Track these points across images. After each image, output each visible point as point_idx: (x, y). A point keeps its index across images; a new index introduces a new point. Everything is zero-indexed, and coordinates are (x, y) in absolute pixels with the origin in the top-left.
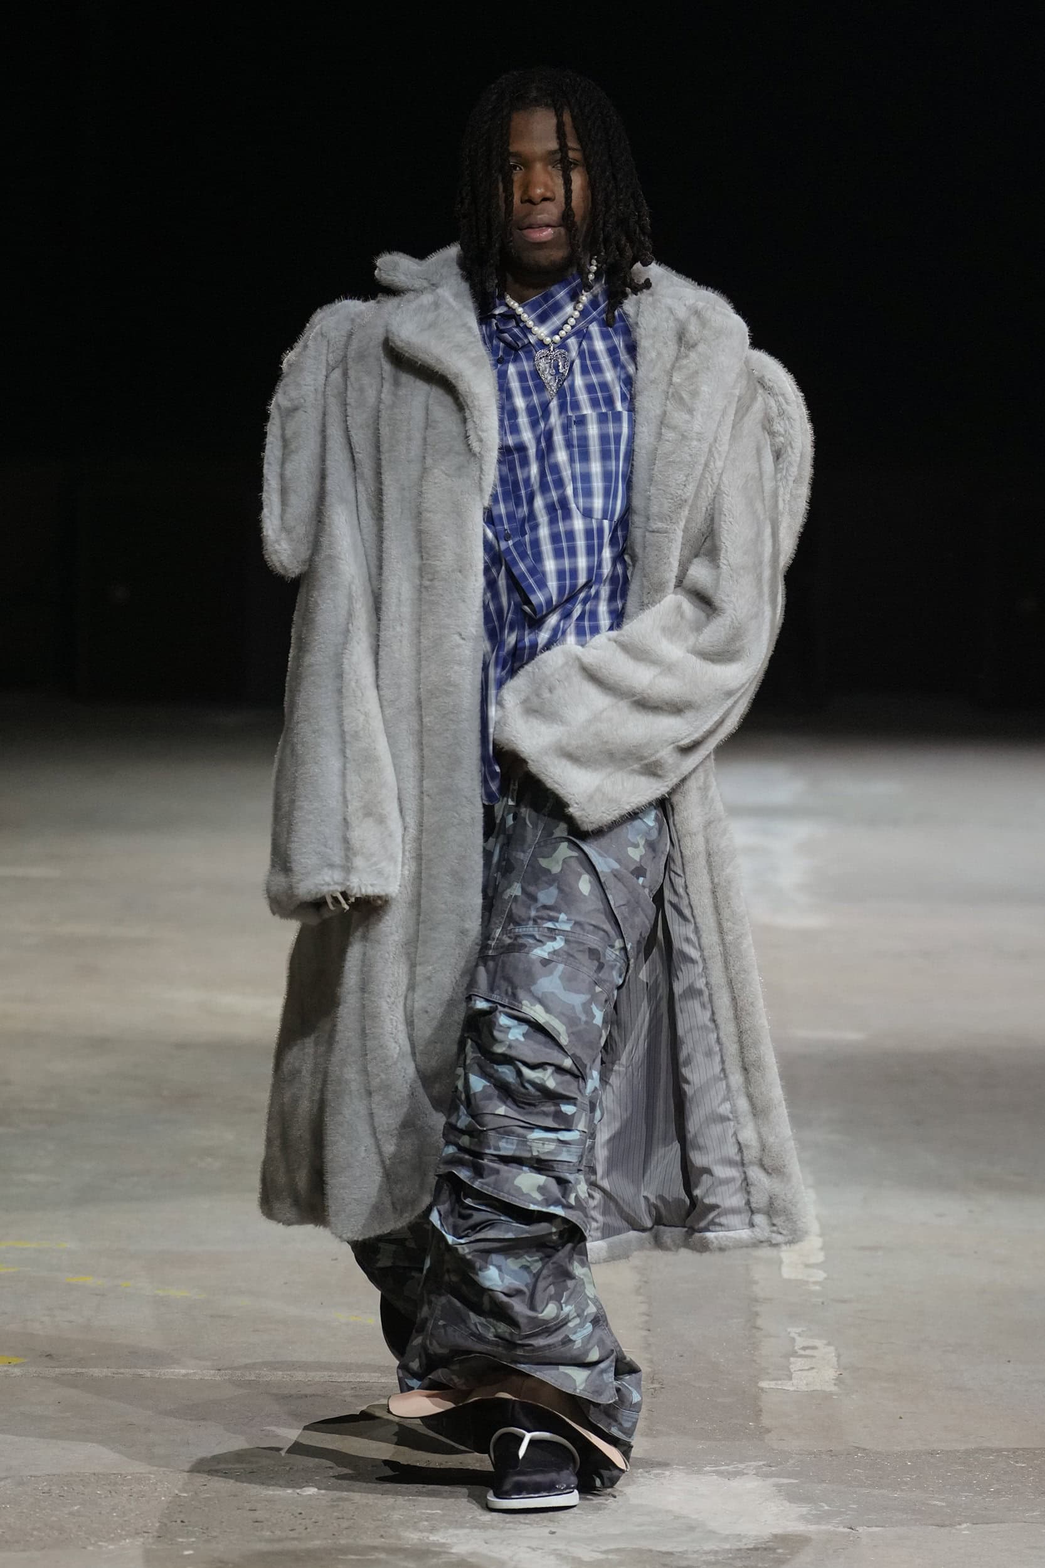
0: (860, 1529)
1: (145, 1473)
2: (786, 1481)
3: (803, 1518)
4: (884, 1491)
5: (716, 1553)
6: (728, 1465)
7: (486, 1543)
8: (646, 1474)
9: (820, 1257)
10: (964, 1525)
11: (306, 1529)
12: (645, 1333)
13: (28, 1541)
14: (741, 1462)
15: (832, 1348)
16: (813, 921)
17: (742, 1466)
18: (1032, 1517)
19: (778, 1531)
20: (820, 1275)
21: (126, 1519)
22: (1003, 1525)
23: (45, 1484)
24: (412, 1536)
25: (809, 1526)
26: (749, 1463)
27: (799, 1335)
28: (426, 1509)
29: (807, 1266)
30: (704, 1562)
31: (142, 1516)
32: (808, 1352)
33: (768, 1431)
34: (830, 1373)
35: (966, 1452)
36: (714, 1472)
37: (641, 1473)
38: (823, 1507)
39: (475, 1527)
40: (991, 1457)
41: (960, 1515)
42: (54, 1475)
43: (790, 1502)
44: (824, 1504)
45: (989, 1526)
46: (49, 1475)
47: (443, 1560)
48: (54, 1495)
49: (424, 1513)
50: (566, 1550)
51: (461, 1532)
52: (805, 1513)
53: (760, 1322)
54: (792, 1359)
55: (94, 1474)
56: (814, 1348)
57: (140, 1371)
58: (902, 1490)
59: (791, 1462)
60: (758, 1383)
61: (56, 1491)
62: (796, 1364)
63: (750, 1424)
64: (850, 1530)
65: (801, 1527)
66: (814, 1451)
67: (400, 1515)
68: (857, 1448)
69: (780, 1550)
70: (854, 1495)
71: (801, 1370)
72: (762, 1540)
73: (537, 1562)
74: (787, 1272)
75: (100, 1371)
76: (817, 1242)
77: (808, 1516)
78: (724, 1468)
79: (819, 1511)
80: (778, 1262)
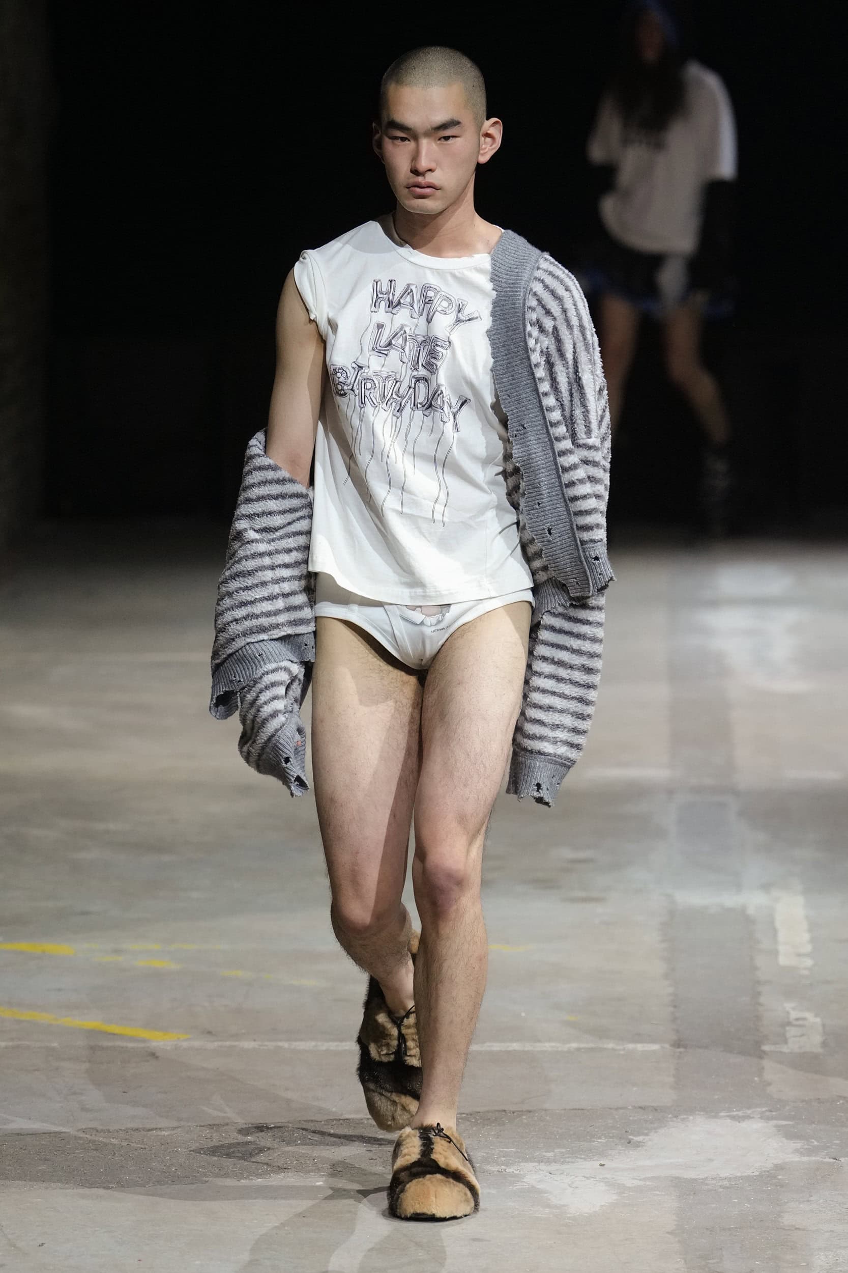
0: (843, 1160)
1: (285, 1123)
2: (784, 1123)
3: (797, 1151)
5: (730, 1179)
6: (737, 1111)
7: (551, 1174)
8: (675, 1119)
9: (808, 948)
12: (671, 1009)
13: (195, 1176)
14: (749, 1108)
15: (818, 1019)
16: (799, 686)
17: (749, 1112)
19: (776, 1162)
20: (809, 962)
21: (271, 1158)
23: (208, 1131)
24: (493, 1169)
25: (803, 1158)
26: (754, 1110)
27: (794, 1009)
28: (503, 1148)
29: (799, 955)
30: (721, 1186)
31: (283, 1155)
32: (800, 1022)
33: (769, 1084)
34: (817, 1039)
36: (728, 1116)
37: (671, 1118)
38: (813, 1142)
39: (542, 1162)
42: (214, 1125)
43: (787, 1139)
44: (813, 1140)
46: (210, 1125)
47: (517, 1187)
48: (214, 1140)
49: (500, 1151)
50: (613, 1178)
51: (530, 1165)
52: (799, 1147)
53: (762, 1000)
54: (787, 1028)
55: (246, 1124)
56: (804, 1019)
57: (280, 1044)
59: (787, 1108)
60: (760, 1047)
62: (791, 1032)
63: (756, 1079)
64: (834, 1160)
65: (796, 1158)
66: (806, 1099)
67: (483, 1153)
68: (840, 1097)
69: (780, 1177)
70: (838, 1134)
71: (795, 1036)
72: (766, 1169)
73: (590, 1188)
74: (783, 960)
75: (248, 1045)
76: (806, 936)
77: (802, 1150)
78: (735, 1113)
79: (810, 1146)
80: (775, 953)
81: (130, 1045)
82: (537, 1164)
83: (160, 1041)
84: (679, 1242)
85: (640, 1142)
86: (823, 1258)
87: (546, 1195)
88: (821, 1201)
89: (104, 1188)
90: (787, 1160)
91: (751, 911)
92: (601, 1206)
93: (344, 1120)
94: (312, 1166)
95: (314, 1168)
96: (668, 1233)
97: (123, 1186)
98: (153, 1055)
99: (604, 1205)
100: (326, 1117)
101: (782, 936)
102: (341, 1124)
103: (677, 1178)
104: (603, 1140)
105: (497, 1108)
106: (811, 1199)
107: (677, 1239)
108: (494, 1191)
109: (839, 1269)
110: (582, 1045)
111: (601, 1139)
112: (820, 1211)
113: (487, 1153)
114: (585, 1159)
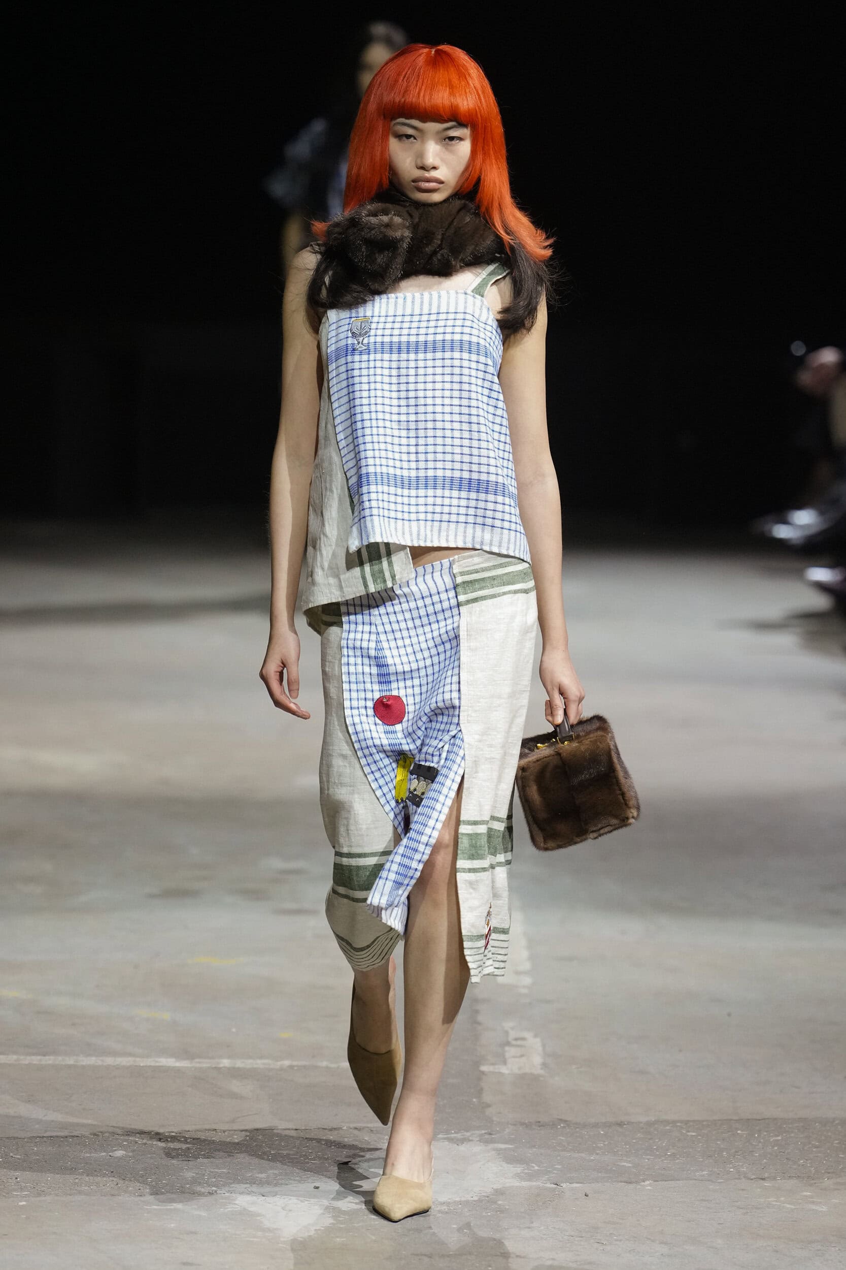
0: (564, 1185)
2: (503, 1146)
3: (517, 1176)
4: (583, 1155)
5: (448, 1204)
6: (455, 1133)
7: (263, 1196)
9: (527, 966)
10: (647, 1182)
11: (117, 1184)
14: (467, 1131)
15: (538, 1040)
17: (468, 1134)
18: (703, 1175)
19: (497, 1186)
20: (527, 980)
22: (678, 1182)
24: (203, 1190)
25: (523, 1183)
26: (474, 1132)
27: (512, 1028)
28: (215, 1169)
29: (520, 973)
32: (519, 1042)
33: (489, 1106)
34: (537, 1060)
35: (649, 1124)
36: (445, 1139)
38: (534, 1167)
39: (254, 1184)
40: (668, 1128)
41: (644, 1174)
43: (508, 1163)
44: (533, 1165)
45: (667, 1182)
47: (229, 1210)
49: (212, 1172)
51: (242, 1187)
52: (519, 1172)
53: (480, 1018)
54: (507, 1048)
56: (523, 1039)
58: (597, 1154)
59: (507, 1131)
60: (480, 1067)
62: (510, 1052)
63: (474, 1100)
64: (556, 1186)
65: (516, 1183)
66: (526, 1122)
67: (193, 1173)
68: (561, 1120)
69: (500, 1202)
70: (559, 1158)
71: (514, 1057)
72: (485, 1194)
73: (304, 1211)
76: (525, 954)
77: (522, 1175)
78: (453, 1135)
79: (531, 1170)
82: (248, 1185)
87: (258, 1218)
88: (542, 1228)
90: (508, 1185)
92: (316, 1230)
93: (47, 1137)
94: (15, 1185)
95: (16, 1187)
96: (386, 1259)
99: (319, 1230)
100: (29, 1135)
102: (45, 1142)
104: (317, 1162)
105: (207, 1127)
106: (532, 1225)
108: (204, 1214)
110: (295, 1063)
111: (314, 1159)
112: (542, 1238)
113: (197, 1174)
114: (299, 1181)
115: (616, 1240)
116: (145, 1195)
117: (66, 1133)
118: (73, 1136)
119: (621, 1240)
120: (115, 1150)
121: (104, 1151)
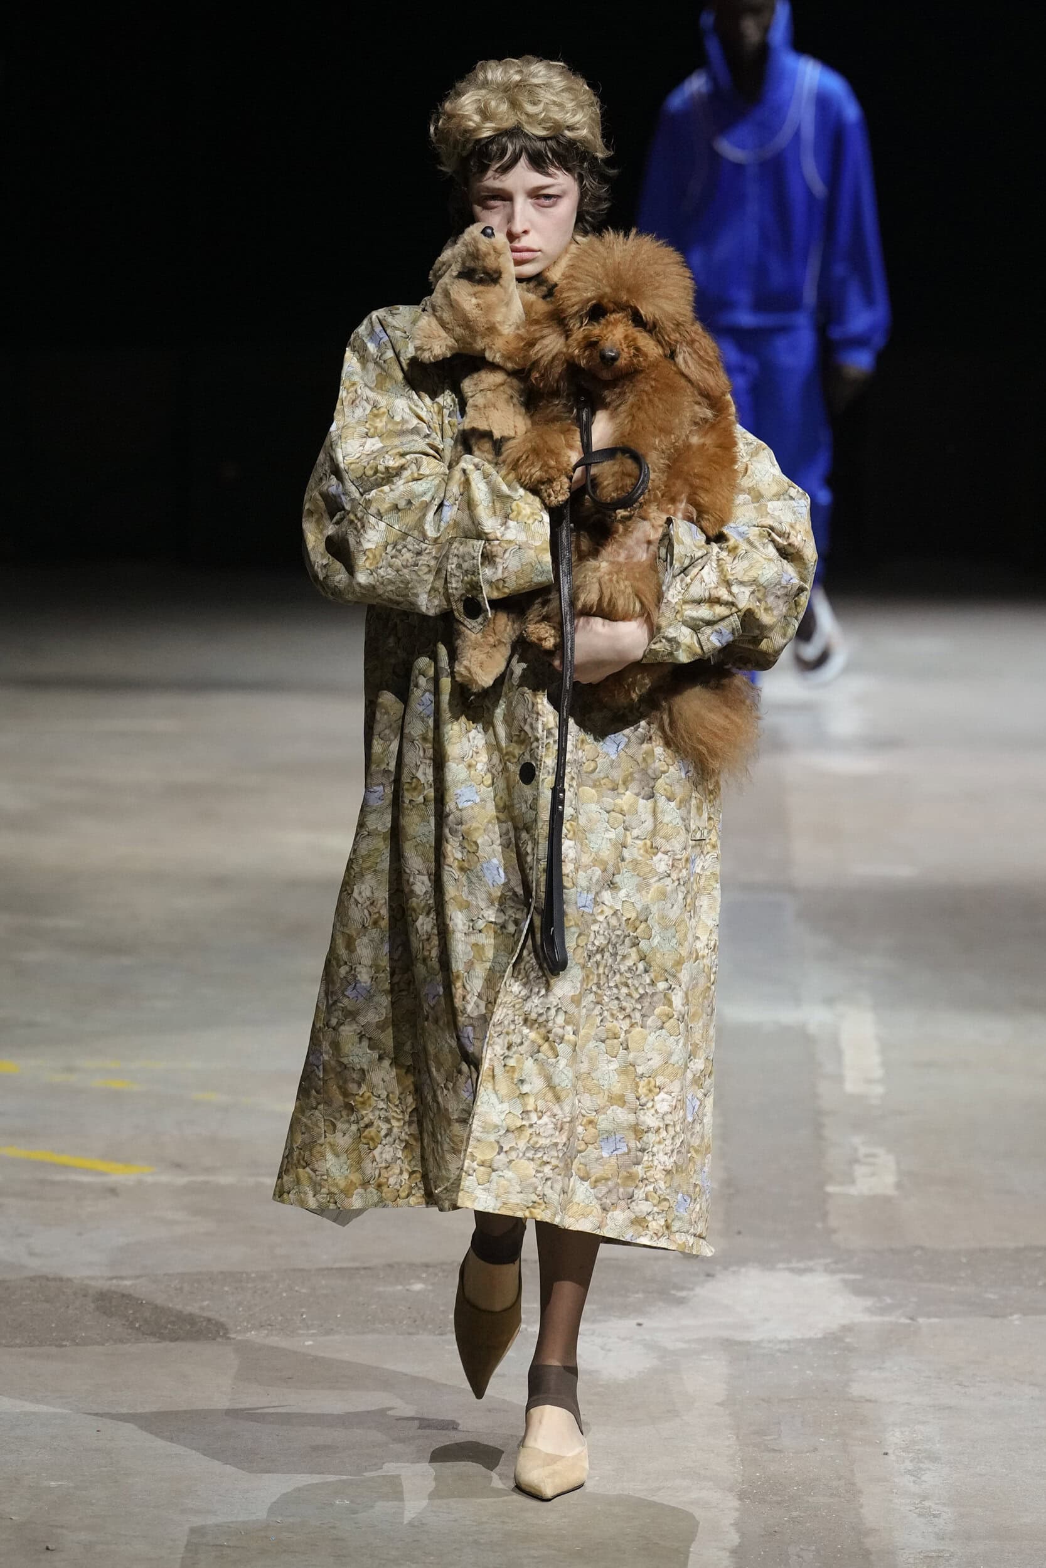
0: (921, 1320)
1: (268, 1272)
2: (852, 1277)
3: (868, 1310)
4: (942, 1286)
5: (788, 1342)
6: (797, 1262)
8: (725, 1273)
9: (878, 1073)
10: (1015, 1316)
11: (415, 1321)
13: (162, 1333)
14: (812, 1259)
15: (892, 1156)
17: (811, 1264)
19: (845, 1321)
20: (879, 1090)
21: (251, 1313)
23: (177, 1281)
25: (874, 1318)
26: (816, 1261)
27: (862, 1144)
29: (869, 1081)
30: (779, 1350)
31: (266, 1310)
32: (871, 1160)
33: (834, 1231)
34: (891, 1179)
35: (1018, 1250)
36: (785, 1269)
37: (720, 1272)
38: (886, 1300)
40: (1039, 1255)
41: (1011, 1307)
42: (186, 1274)
43: (856, 1295)
44: (886, 1297)
45: (1038, 1316)
46: (180, 1274)
50: (653, 1340)
52: (870, 1305)
53: (826, 1133)
54: (856, 1166)
55: (222, 1273)
56: (874, 1156)
58: (959, 1285)
59: (856, 1259)
60: (825, 1188)
61: (186, 1287)
62: (859, 1170)
63: (819, 1225)
64: (911, 1321)
65: (866, 1318)
66: (878, 1249)
68: (917, 1247)
69: (848, 1340)
70: (915, 1289)
71: (864, 1176)
72: (831, 1331)
73: (626, 1351)
74: (850, 1087)
75: (225, 1179)
76: (876, 1059)
77: (873, 1308)
78: (795, 1265)
79: (883, 1303)
80: (839, 1079)
81: (86, 1179)
83: (120, 1174)
84: (730, 1414)
85: (684, 1298)
86: (898, 1434)
88: (896, 1368)
89: (57, 1346)
90: (856, 1320)
91: (812, 1028)
92: (638, 1372)
93: (337, 1269)
94: (300, 1323)
95: (302, 1325)
96: (718, 1404)
97: (77, 1344)
98: (113, 1191)
99: (643, 1371)
100: (317, 1266)
101: (849, 1057)
102: (334, 1274)
103: (727, 1340)
104: (640, 1295)
106: (884, 1365)
107: (727, 1412)
109: (917, 1447)
111: (637, 1292)
112: (895, 1380)
114: (620, 1318)
115: (980, 1382)
116: (446, 1334)
117: (357, 1264)
118: (365, 1268)
119: (985, 1382)
120: (413, 1283)
121: (401, 1284)
